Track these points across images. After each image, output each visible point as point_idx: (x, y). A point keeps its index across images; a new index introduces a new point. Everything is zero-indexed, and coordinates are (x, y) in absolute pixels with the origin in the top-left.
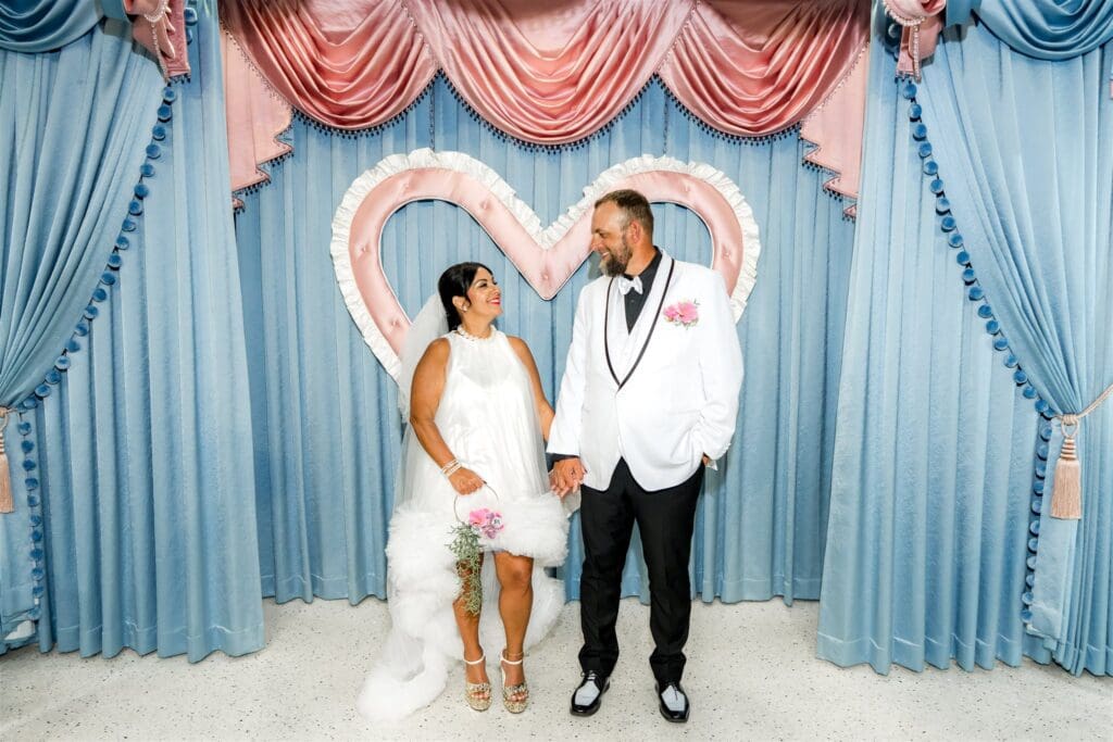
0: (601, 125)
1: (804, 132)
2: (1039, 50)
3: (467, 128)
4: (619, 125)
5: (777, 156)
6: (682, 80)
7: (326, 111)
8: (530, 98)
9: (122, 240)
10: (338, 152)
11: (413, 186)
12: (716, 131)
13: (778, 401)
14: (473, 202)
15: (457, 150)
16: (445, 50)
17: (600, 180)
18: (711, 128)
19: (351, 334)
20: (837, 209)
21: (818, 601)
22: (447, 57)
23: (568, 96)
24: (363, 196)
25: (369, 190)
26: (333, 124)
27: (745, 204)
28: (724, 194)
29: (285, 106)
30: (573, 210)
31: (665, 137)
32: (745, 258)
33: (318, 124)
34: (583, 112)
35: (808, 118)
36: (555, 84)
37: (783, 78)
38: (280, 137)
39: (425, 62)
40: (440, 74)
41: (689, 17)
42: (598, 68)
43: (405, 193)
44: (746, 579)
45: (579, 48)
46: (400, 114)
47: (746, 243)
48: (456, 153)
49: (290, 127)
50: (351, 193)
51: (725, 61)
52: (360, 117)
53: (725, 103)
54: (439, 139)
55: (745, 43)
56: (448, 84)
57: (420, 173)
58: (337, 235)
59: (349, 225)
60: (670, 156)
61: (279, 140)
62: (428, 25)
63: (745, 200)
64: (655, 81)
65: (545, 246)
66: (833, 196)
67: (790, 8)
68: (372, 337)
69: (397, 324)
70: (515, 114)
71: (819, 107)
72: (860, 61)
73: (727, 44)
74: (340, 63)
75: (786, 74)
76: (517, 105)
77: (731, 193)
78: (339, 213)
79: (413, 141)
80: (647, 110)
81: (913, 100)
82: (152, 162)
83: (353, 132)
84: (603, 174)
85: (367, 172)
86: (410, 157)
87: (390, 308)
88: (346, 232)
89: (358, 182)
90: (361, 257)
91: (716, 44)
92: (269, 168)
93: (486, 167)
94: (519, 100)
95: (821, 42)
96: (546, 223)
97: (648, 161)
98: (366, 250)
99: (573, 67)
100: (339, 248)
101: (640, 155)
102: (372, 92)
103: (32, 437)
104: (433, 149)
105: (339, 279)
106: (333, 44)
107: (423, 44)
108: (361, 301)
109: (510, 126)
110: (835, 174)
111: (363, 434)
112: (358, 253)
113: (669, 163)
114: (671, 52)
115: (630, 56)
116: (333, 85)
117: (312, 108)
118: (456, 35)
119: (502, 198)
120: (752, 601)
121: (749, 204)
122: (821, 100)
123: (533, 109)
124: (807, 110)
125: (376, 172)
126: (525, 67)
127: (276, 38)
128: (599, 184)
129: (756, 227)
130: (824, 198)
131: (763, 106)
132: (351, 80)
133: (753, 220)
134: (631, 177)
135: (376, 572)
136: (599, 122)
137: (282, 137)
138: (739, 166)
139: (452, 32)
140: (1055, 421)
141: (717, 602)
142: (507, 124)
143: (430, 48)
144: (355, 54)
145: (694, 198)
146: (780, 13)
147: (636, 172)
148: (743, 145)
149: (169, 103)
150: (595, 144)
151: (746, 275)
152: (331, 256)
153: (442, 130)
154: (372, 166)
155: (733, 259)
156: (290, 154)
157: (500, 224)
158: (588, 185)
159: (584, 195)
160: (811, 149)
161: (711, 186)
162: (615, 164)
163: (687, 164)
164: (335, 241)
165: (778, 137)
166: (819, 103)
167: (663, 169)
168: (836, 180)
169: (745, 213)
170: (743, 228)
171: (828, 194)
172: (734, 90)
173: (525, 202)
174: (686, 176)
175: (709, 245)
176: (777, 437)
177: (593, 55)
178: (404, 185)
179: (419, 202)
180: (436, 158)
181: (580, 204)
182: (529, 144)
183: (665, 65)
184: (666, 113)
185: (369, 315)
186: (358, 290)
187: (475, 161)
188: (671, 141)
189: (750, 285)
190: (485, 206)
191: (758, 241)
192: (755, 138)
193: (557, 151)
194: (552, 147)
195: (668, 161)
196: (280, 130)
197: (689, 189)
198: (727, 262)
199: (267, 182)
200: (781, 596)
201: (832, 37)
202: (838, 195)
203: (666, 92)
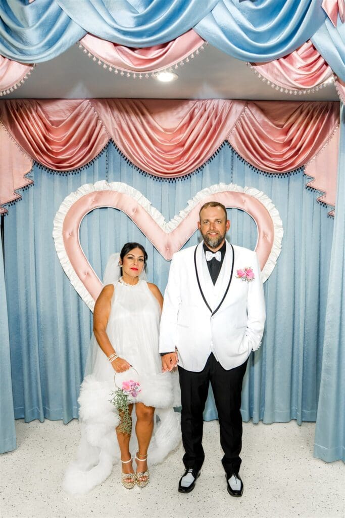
0: (197, 167)
1: (306, 171)
3: (126, 168)
4: (207, 167)
5: (292, 183)
6: (240, 143)
7: (51, 163)
8: (159, 153)
10: (57, 183)
11: (96, 200)
12: (259, 170)
13: (294, 314)
14: (129, 208)
15: (120, 181)
16: (114, 129)
17: (196, 196)
18: (256, 169)
19: (63, 279)
20: (325, 212)
21: (315, 422)
22: (115, 133)
23: (179, 153)
24: (71, 206)
25: (73, 202)
26: (55, 169)
27: (275, 209)
28: (264, 204)
29: (30, 159)
30: (182, 213)
31: (232, 173)
32: (275, 238)
33: (47, 168)
34: (187, 160)
35: (308, 163)
36: (169, 146)
37: (294, 143)
38: (26, 176)
39: (103, 135)
40: (111, 141)
41: (244, 111)
42: (195, 137)
43: (92, 204)
45: (185, 127)
46: (90, 163)
47: (276, 230)
48: (119, 183)
49: (32, 170)
50: (63, 204)
51: (264, 134)
52: (69, 165)
53: (263, 155)
54: (111, 175)
55: (274, 124)
56: (115, 146)
57: (100, 193)
58: (56, 227)
59: (62, 221)
60: (234, 184)
62: (105, 116)
63: (275, 207)
64: (226, 144)
65: (167, 232)
66: (323, 205)
67: (298, 106)
68: (75, 282)
69: (88, 274)
70: (151, 162)
71: (314, 157)
72: (335, 133)
73: (264, 125)
74: (59, 136)
75: (296, 141)
76: (151, 157)
77: (268, 203)
78: (57, 215)
79: (97, 176)
80: (222, 159)
83: (65, 172)
84: (198, 193)
85: (72, 193)
86: (95, 185)
87: (84, 266)
88: (61, 225)
89: (67, 198)
90: (69, 239)
91: (257, 124)
92: (21, 192)
93: (135, 190)
94: (152, 153)
95: (314, 123)
96: (169, 219)
97: (222, 186)
98: (72, 234)
99: (182, 137)
100: (57, 234)
101: (218, 183)
102: (75, 151)
104: (107, 180)
105: (57, 250)
106: (55, 127)
107: (102, 126)
108: (69, 261)
110: (323, 193)
111: (70, 333)
112: (68, 236)
113: (234, 187)
114: (234, 129)
115: (212, 132)
116: (54, 148)
117: (45, 162)
119: (144, 206)
120: (279, 423)
121: (277, 209)
122: (315, 154)
123: (160, 159)
124: (307, 159)
125: (77, 194)
126: (156, 137)
127: (25, 125)
128: (196, 199)
129: (281, 221)
130: (318, 206)
131: (284, 157)
132: (64, 145)
133: (279, 218)
134: (214, 195)
137: (27, 176)
138: (272, 189)
139: (117, 120)
141: (261, 423)
142: (147, 167)
143: (106, 128)
144: (66, 132)
145: (248, 206)
146: (293, 108)
147: (216, 192)
148: (274, 177)
150: (194, 177)
151: (276, 247)
152: (53, 238)
153: (112, 170)
154: (75, 190)
155: (269, 239)
156: (32, 184)
157: (143, 220)
158: (190, 199)
159: (188, 204)
160: (310, 180)
161: (257, 199)
162: (205, 188)
163: (243, 188)
164: (55, 230)
165: (292, 173)
166: (313, 156)
167: (230, 190)
168: (324, 196)
169: (275, 214)
170: (274, 222)
171: (320, 204)
172: (268, 149)
173: (157, 208)
174: (243, 194)
175: (256, 231)
176: (293, 334)
177: (193, 130)
178: (92, 200)
179: (100, 208)
180: (109, 185)
181: (185, 210)
182: (158, 178)
183: (231, 136)
184: (232, 161)
185: (73, 269)
186: (67, 256)
187: (129, 187)
188: (235, 175)
189: (278, 252)
190: (135, 211)
191: (282, 229)
192: (280, 174)
193: (174, 181)
194: (171, 179)
195: (233, 186)
196: (27, 172)
197: (245, 201)
198: (266, 241)
199: (20, 199)
200: (296, 420)
201: (320, 121)
202: (325, 205)
203: (232, 150)
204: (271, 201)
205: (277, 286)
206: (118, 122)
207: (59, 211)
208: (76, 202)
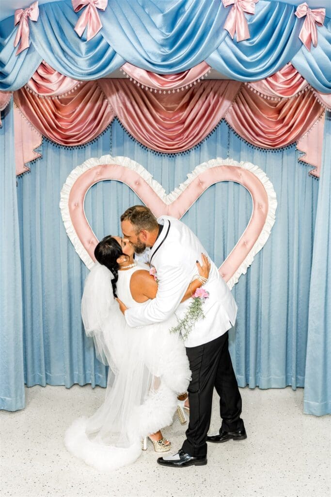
0: (196, 144)
1: (298, 146)
3: (128, 144)
4: (205, 143)
5: (285, 157)
6: (235, 120)
7: (60, 138)
8: (161, 131)
10: (63, 157)
12: (254, 146)
13: (288, 282)
14: (131, 182)
15: (123, 156)
16: (119, 107)
17: (195, 170)
18: (251, 145)
19: (68, 247)
22: (119, 110)
23: (180, 129)
24: (76, 178)
25: (79, 176)
26: (63, 144)
27: (269, 182)
28: (258, 177)
29: (39, 135)
30: (182, 185)
31: (228, 148)
32: (269, 209)
33: (55, 143)
34: (187, 137)
35: (300, 139)
36: (171, 124)
37: (287, 120)
38: (36, 150)
39: (108, 113)
40: (116, 117)
42: (194, 116)
43: (97, 177)
44: (273, 377)
45: (185, 106)
46: (96, 138)
47: (270, 202)
48: (123, 157)
49: (41, 145)
50: (70, 177)
51: (258, 112)
52: (75, 141)
53: (258, 133)
54: (114, 149)
55: (268, 103)
56: (120, 123)
57: (105, 166)
58: (63, 198)
59: (69, 193)
60: (231, 158)
61: (35, 152)
62: (110, 95)
63: (270, 180)
64: (223, 121)
65: (168, 204)
68: (80, 249)
69: (93, 243)
70: (153, 138)
71: (305, 134)
75: (289, 118)
76: (155, 135)
77: (262, 176)
78: (64, 187)
79: (101, 151)
80: (219, 135)
83: (72, 147)
84: (197, 167)
85: (78, 167)
86: (100, 159)
87: (88, 234)
88: (67, 196)
89: (73, 172)
90: (75, 210)
91: (252, 103)
92: (30, 165)
93: (138, 164)
94: (154, 130)
95: (306, 102)
96: (168, 192)
97: (219, 161)
99: (182, 115)
100: (64, 205)
101: (215, 158)
104: (112, 155)
105: (63, 220)
106: (64, 105)
107: (107, 104)
108: (74, 231)
110: (314, 167)
111: (73, 299)
112: (73, 207)
113: (231, 162)
114: (231, 108)
115: (211, 110)
116: (63, 125)
117: (54, 137)
119: (146, 179)
120: (276, 388)
121: (272, 182)
122: (307, 131)
123: (161, 135)
124: (300, 136)
125: (83, 166)
126: (157, 115)
127: (35, 102)
128: (196, 173)
129: (275, 193)
130: (309, 179)
131: (278, 134)
132: (72, 122)
133: (273, 190)
134: (211, 168)
135: (79, 371)
136: (194, 143)
138: (266, 163)
139: (121, 98)
141: (257, 389)
142: (150, 144)
143: (111, 106)
144: (74, 109)
145: (244, 179)
147: (214, 166)
148: (268, 153)
150: (193, 153)
151: (270, 218)
152: (60, 209)
153: (115, 145)
154: (80, 163)
155: (263, 210)
156: (41, 158)
157: (144, 192)
158: (189, 173)
159: (187, 178)
160: (302, 155)
161: (252, 173)
162: (203, 162)
163: (239, 162)
164: (62, 201)
165: (285, 148)
166: (305, 132)
167: (227, 165)
168: (315, 170)
169: (269, 187)
170: (268, 194)
171: (311, 177)
172: (262, 126)
173: (158, 181)
174: (239, 168)
175: (251, 202)
176: (288, 302)
177: (192, 110)
178: (97, 173)
179: (104, 181)
180: (113, 160)
181: (185, 183)
182: (160, 153)
183: (228, 114)
184: (229, 136)
185: (78, 238)
186: (73, 226)
187: (133, 161)
188: (231, 150)
189: (272, 223)
190: (137, 183)
191: (276, 200)
192: (273, 150)
193: (174, 156)
194: (172, 154)
195: (230, 160)
196: (36, 146)
197: (241, 175)
198: (261, 212)
199: (29, 171)
200: (291, 386)
201: (311, 100)
202: (316, 178)
203: (229, 126)
204: (266, 175)
205: (271, 255)
206: (123, 101)
207: (66, 183)
208: (82, 175)
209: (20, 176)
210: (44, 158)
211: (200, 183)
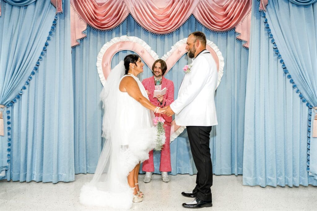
0: (176, 28)
1: (236, 30)
2: (299, 3)
3: (137, 29)
4: (182, 28)
5: (229, 37)
6: (200, 15)
7: (97, 25)
8: (156, 21)
9: (40, 58)
10: (99, 37)
11: (121, 46)
14: (138, 51)
15: (134, 36)
17: (176, 44)
18: (209, 29)
22: (132, 9)
23: (167, 20)
24: (106, 49)
25: (108, 48)
26: (99, 28)
27: (219, 51)
28: (213, 49)
29: (85, 23)
30: (168, 53)
32: (220, 67)
33: (94, 28)
34: (171, 24)
35: (237, 26)
36: (162, 17)
37: (229, 15)
38: (83, 32)
39: (126, 11)
40: (130, 14)
42: (175, 13)
43: (119, 48)
44: (223, 168)
45: (170, 7)
46: (118, 26)
47: (220, 63)
49: (86, 29)
50: (103, 48)
51: (212, 10)
52: (107, 26)
53: (213, 22)
54: (129, 33)
55: (218, 5)
56: (132, 17)
57: (123, 42)
58: (99, 60)
59: (102, 58)
61: (83, 33)
62: (127, 1)
63: (220, 50)
64: (192, 16)
70: (151, 25)
71: (240, 22)
73: (213, 5)
74: (102, 11)
75: (230, 13)
76: (152, 23)
77: (215, 48)
78: (99, 54)
79: (121, 34)
81: (265, 17)
82: (50, 36)
83: (104, 31)
84: (177, 42)
85: (108, 42)
86: (121, 38)
88: (101, 60)
89: (105, 45)
91: (210, 6)
92: (79, 41)
93: (142, 41)
95: (240, 5)
96: (160, 57)
98: (107, 65)
99: (168, 12)
100: (99, 64)
102: (110, 19)
103: (10, 115)
104: (127, 36)
105: (99, 73)
106: (99, 6)
107: (125, 6)
109: (150, 29)
110: (246, 42)
112: (105, 66)
114: (197, 8)
115: (185, 9)
116: (99, 17)
117: (93, 25)
118: (135, 4)
119: (147, 50)
123: (156, 24)
124: (237, 24)
125: (110, 43)
126: (154, 12)
127: (83, 5)
128: (176, 46)
129: (223, 58)
130: (244, 50)
131: (224, 23)
132: (104, 16)
133: (222, 56)
138: (217, 41)
139: (133, 3)
140: (313, 109)
143: (127, 7)
144: (105, 9)
148: (218, 34)
149: (56, 20)
150: (174, 34)
151: (220, 72)
152: (97, 66)
153: (130, 30)
154: (109, 41)
156: (86, 37)
157: (146, 57)
158: (172, 46)
159: (171, 48)
160: (238, 35)
162: (181, 40)
164: (98, 62)
165: (228, 31)
168: (246, 44)
169: (219, 54)
170: (219, 58)
171: (244, 48)
172: (215, 18)
173: (154, 51)
177: (174, 9)
178: (119, 46)
179: (123, 51)
180: (128, 38)
181: (170, 51)
182: (155, 34)
183: (195, 11)
184: (196, 25)
186: (104, 77)
187: (139, 39)
189: (222, 75)
190: (142, 52)
191: (224, 62)
192: (222, 32)
193: (164, 36)
194: (162, 34)
196: (83, 30)
199: (79, 45)
200: (234, 174)
201: (243, 3)
202: (247, 49)
203: (195, 19)
204: (217, 47)
206: (134, 4)
207: (100, 52)
208: (110, 47)
209: (74, 48)
210: (88, 37)
211: (179, 52)
